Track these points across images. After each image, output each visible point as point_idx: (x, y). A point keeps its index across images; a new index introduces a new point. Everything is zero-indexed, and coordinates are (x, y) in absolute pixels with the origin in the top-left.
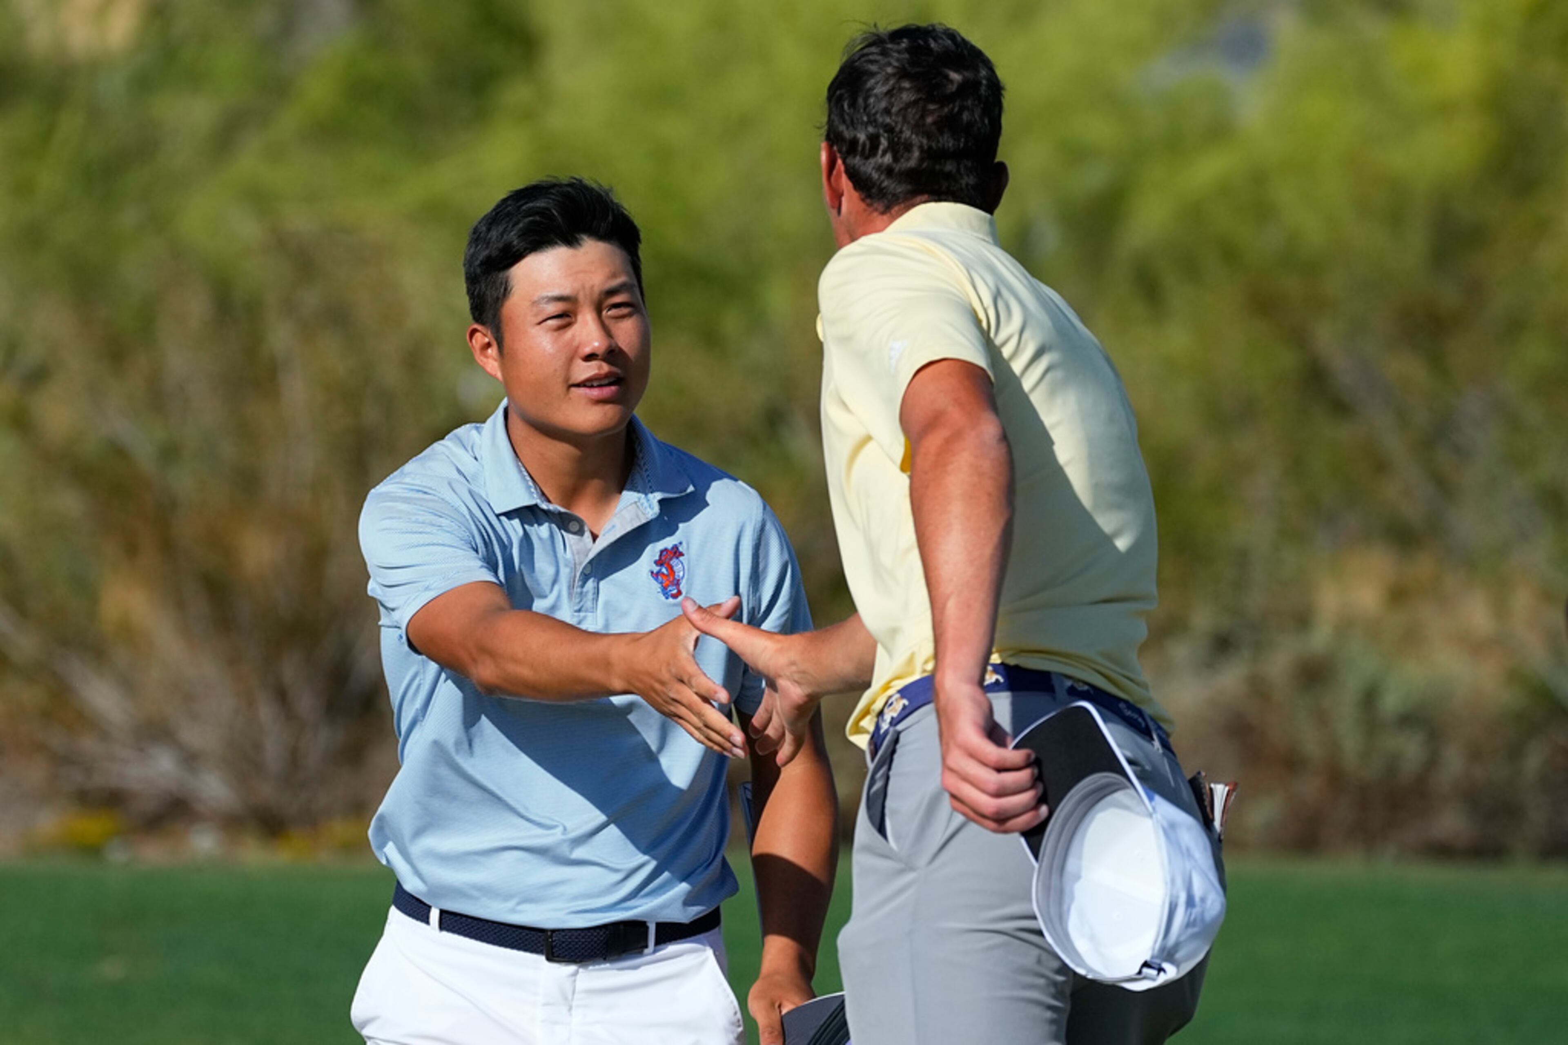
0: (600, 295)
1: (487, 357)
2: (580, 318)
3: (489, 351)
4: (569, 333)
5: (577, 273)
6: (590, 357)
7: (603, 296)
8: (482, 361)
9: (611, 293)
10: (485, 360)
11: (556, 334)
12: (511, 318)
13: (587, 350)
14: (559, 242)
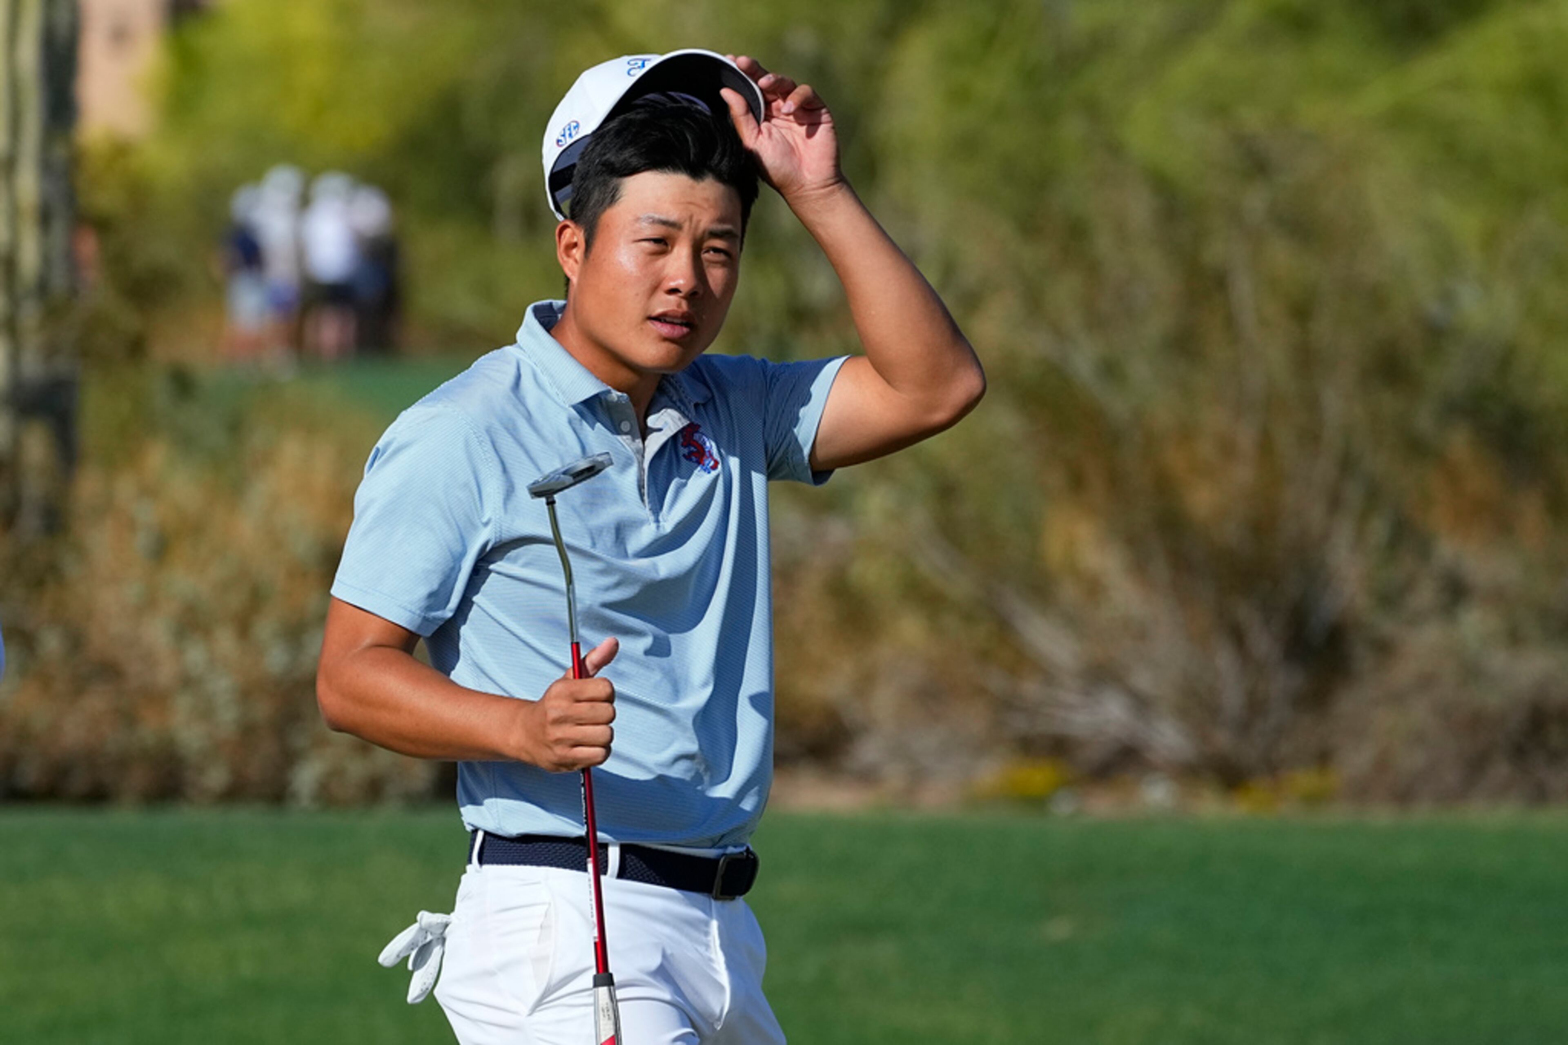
0: (704, 232)
1: (568, 256)
2: (676, 250)
3: (574, 251)
4: (661, 262)
5: (690, 203)
6: (673, 291)
7: (706, 234)
8: (562, 259)
9: (714, 235)
10: (565, 258)
11: (649, 258)
12: (608, 226)
13: (673, 284)
14: (682, 169)
